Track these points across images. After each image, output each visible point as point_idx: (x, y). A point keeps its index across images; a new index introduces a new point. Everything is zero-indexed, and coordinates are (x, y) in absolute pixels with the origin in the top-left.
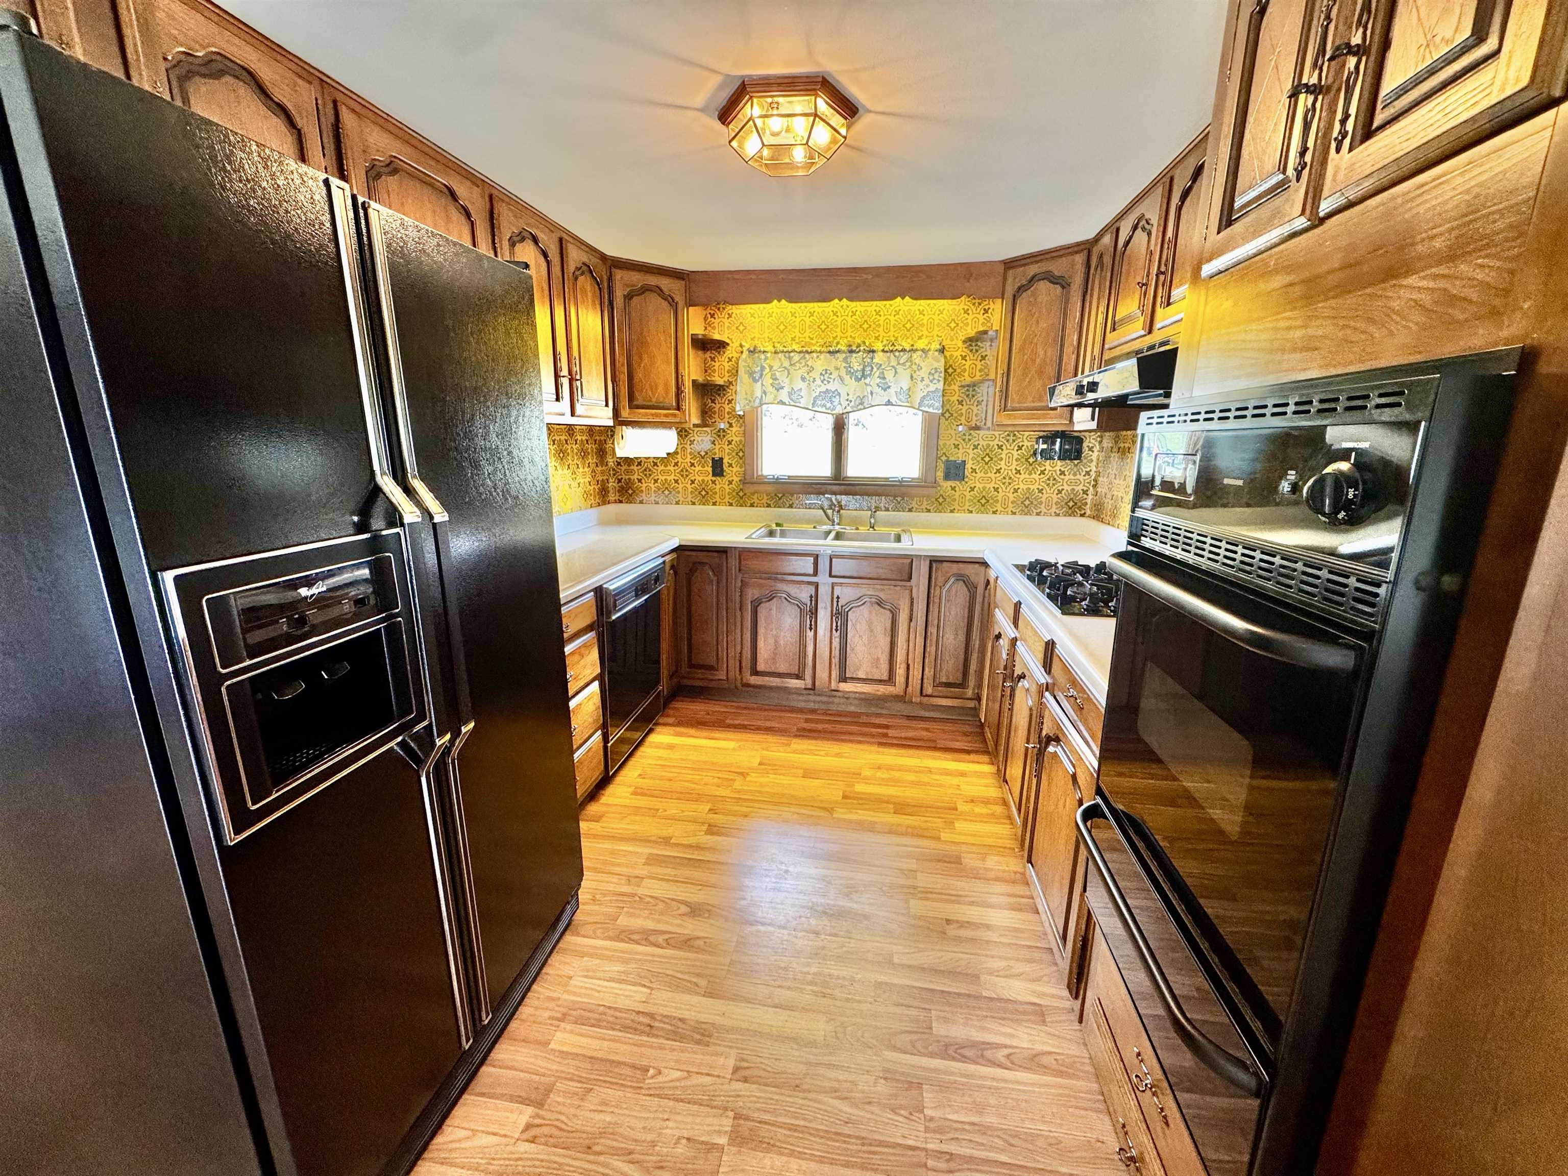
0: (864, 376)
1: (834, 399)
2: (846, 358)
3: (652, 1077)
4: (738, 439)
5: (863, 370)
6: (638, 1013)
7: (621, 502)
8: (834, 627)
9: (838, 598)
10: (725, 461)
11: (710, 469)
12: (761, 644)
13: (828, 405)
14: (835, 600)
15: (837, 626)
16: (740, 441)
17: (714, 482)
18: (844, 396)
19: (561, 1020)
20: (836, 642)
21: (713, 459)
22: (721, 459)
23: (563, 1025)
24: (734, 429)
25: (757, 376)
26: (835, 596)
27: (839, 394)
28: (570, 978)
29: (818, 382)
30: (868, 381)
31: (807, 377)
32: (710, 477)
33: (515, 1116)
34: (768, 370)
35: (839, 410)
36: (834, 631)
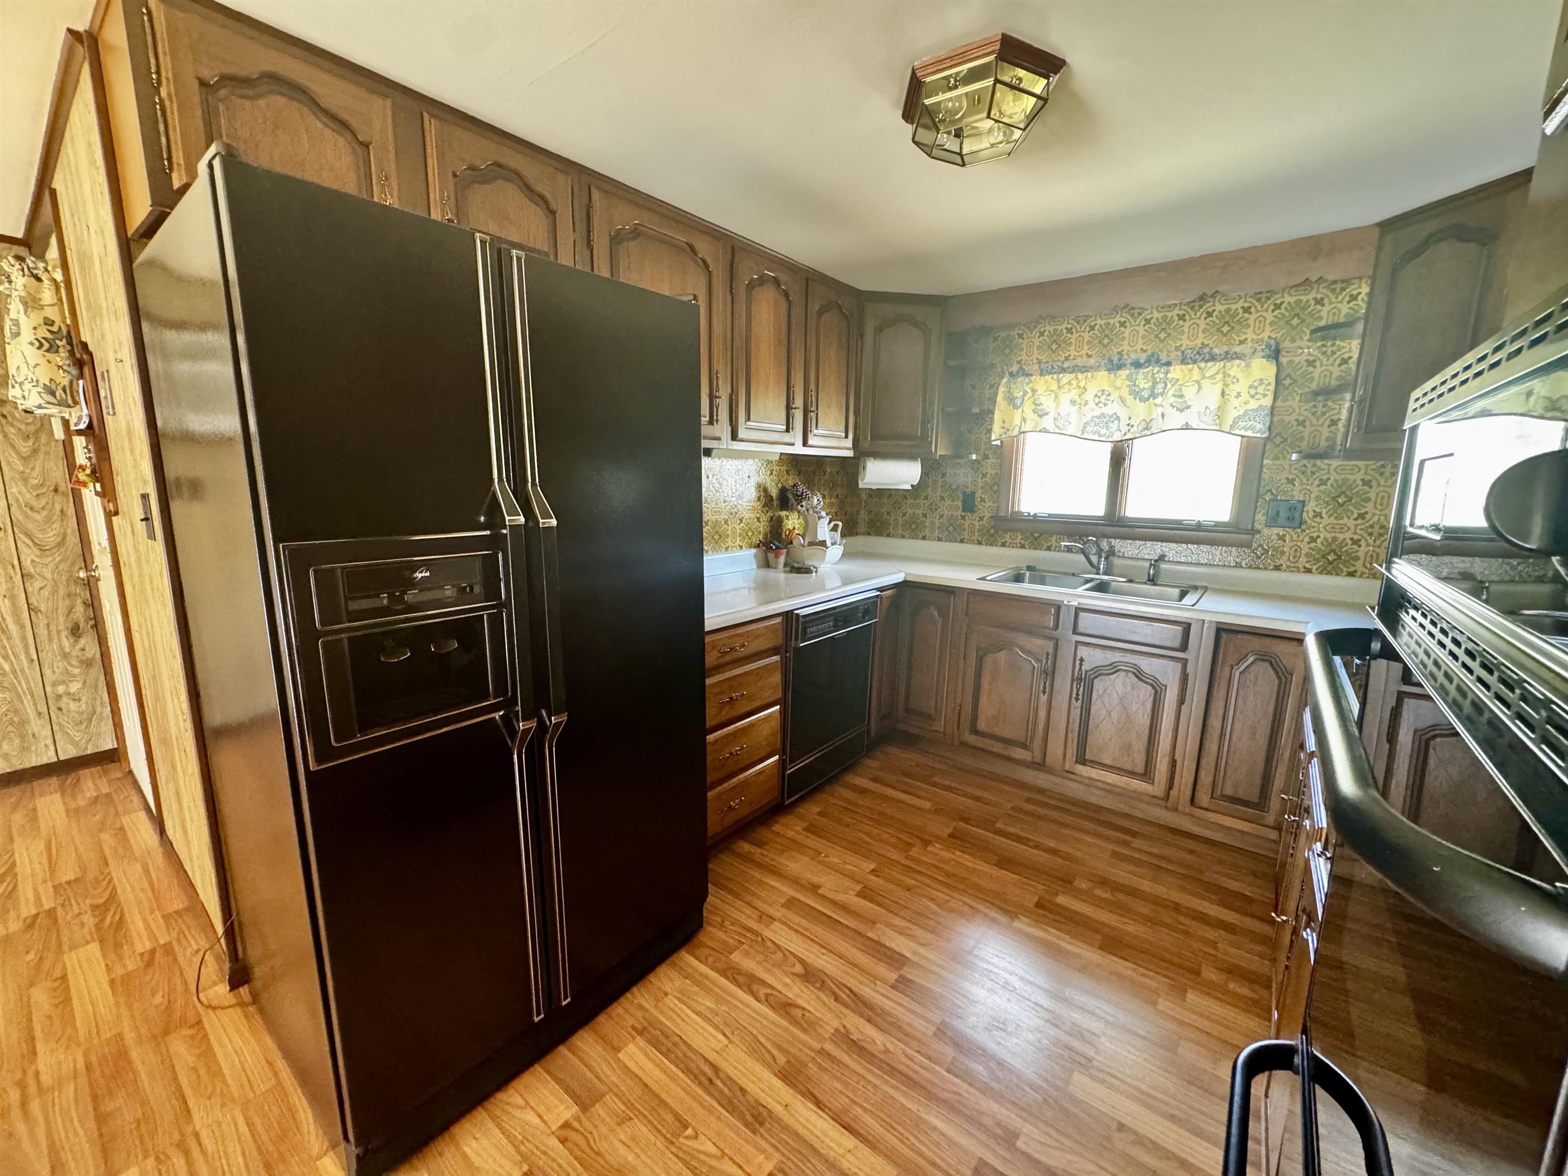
0: (1153, 395)
1: (1111, 424)
2: (1131, 374)
3: (687, 1138)
4: (993, 472)
5: (1153, 388)
6: (706, 1060)
7: (869, 534)
8: (1074, 695)
9: (1082, 660)
10: (978, 495)
11: (960, 504)
12: (983, 700)
13: (1103, 431)
14: (1078, 662)
15: (1078, 695)
16: (996, 474)
17: (963, 518)
18: (1124, 421)
19: (640, 1033)
20: (1076, 714)
21: (964, 493)
22: (973, 493)
23: (638, 1039)
24: (990, 461)
25: (1018, 402)
26: (1078, 657)
27: (1118, 419)
28: (666, 994)
29: (1091, 405)
30: (1159, 400)
31: (1078, 400)
32: (960, 512)
33: (562, 1108)
34: (1030, 394)
35: (1117, 437)
36: (1073, 700)
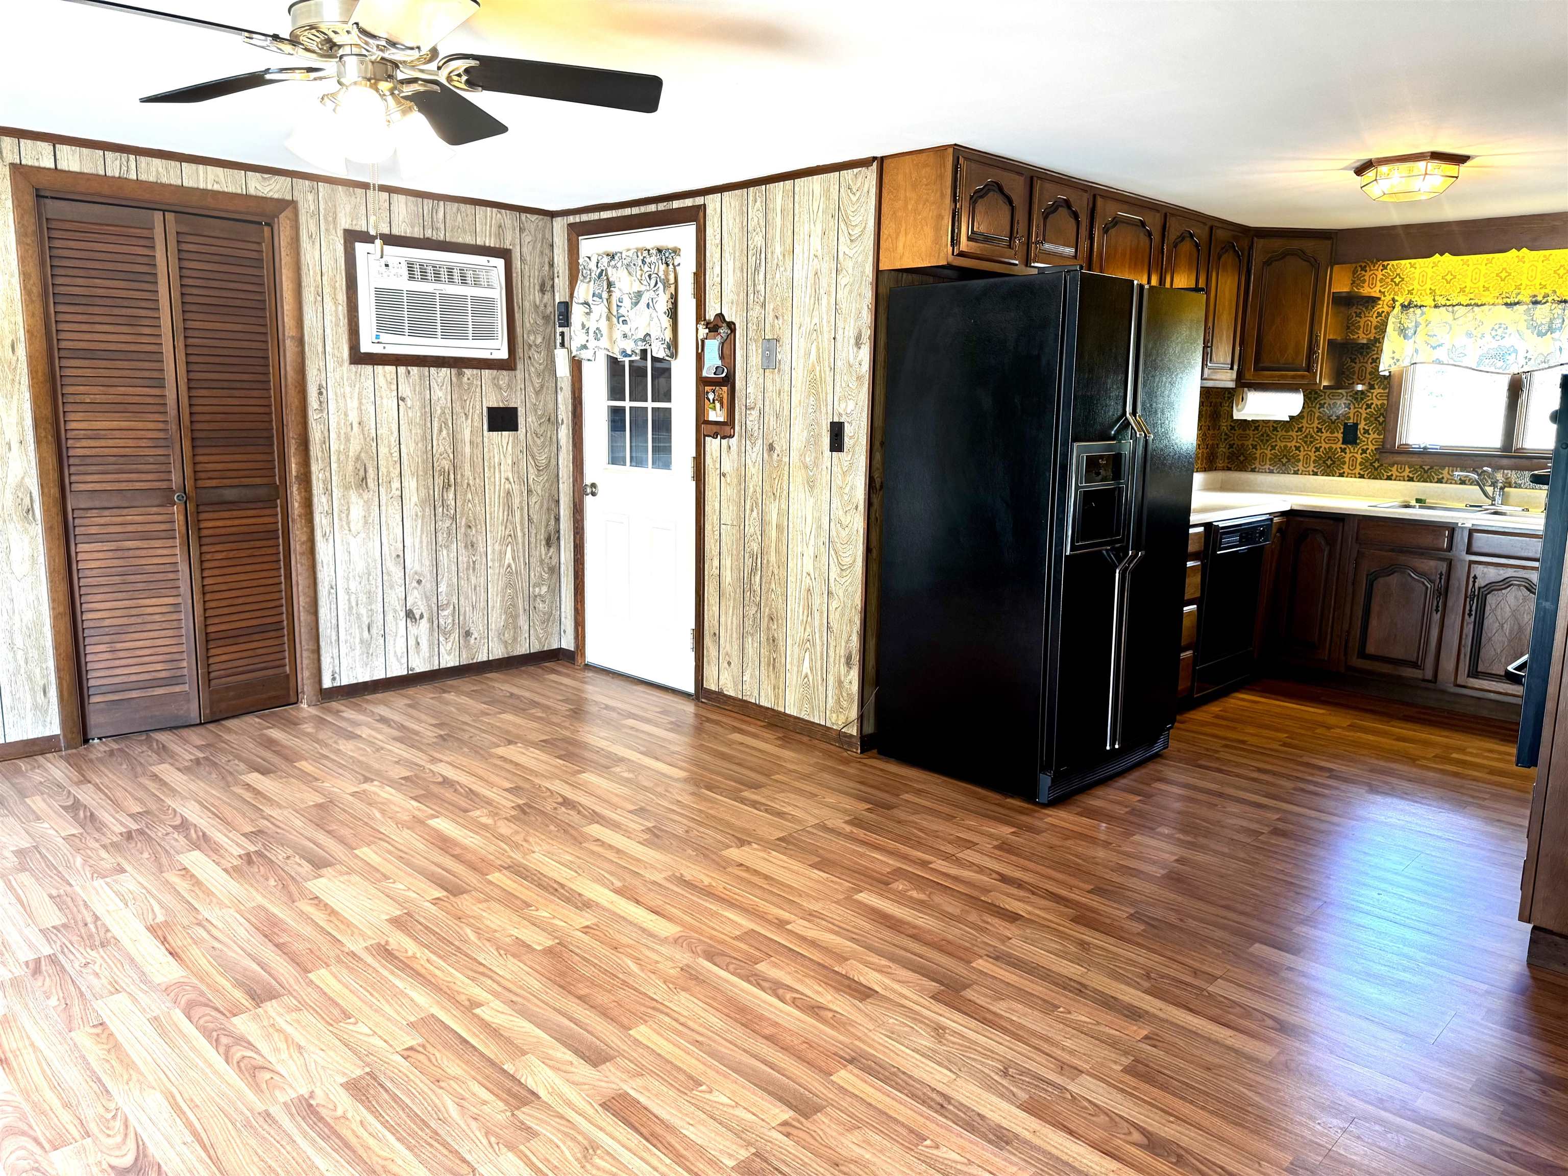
0: (1551, 330)
1: (1507, 357)
2: (1529, 309)
4: (1379, 403)
5: (1551, 322)
7: (1229, 469)
8: (1467, 612)
9: (1475, 577)
10: (1361, 426)
11: (1340, 436)
12: (1374, 622)
13: (1500, 364)
14: (1471, 580)
15: (1471, 610)
16: (1382, 405)
17: (1343, 450)
18: (1522, 354)
20: (1469, 629)
21: (1346, 424)
22: (1356, 425)
24: (1375, 392)
25: (1410, 332)
26: (1472, 575)
27: (1516, 351)
29: (1488, 337)
31: (1475, 333)
32: (1340, 445)
34: (1424, 325)
35: (1515, 369)
36: (1467, 616)
